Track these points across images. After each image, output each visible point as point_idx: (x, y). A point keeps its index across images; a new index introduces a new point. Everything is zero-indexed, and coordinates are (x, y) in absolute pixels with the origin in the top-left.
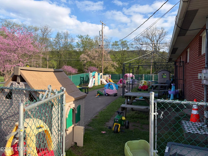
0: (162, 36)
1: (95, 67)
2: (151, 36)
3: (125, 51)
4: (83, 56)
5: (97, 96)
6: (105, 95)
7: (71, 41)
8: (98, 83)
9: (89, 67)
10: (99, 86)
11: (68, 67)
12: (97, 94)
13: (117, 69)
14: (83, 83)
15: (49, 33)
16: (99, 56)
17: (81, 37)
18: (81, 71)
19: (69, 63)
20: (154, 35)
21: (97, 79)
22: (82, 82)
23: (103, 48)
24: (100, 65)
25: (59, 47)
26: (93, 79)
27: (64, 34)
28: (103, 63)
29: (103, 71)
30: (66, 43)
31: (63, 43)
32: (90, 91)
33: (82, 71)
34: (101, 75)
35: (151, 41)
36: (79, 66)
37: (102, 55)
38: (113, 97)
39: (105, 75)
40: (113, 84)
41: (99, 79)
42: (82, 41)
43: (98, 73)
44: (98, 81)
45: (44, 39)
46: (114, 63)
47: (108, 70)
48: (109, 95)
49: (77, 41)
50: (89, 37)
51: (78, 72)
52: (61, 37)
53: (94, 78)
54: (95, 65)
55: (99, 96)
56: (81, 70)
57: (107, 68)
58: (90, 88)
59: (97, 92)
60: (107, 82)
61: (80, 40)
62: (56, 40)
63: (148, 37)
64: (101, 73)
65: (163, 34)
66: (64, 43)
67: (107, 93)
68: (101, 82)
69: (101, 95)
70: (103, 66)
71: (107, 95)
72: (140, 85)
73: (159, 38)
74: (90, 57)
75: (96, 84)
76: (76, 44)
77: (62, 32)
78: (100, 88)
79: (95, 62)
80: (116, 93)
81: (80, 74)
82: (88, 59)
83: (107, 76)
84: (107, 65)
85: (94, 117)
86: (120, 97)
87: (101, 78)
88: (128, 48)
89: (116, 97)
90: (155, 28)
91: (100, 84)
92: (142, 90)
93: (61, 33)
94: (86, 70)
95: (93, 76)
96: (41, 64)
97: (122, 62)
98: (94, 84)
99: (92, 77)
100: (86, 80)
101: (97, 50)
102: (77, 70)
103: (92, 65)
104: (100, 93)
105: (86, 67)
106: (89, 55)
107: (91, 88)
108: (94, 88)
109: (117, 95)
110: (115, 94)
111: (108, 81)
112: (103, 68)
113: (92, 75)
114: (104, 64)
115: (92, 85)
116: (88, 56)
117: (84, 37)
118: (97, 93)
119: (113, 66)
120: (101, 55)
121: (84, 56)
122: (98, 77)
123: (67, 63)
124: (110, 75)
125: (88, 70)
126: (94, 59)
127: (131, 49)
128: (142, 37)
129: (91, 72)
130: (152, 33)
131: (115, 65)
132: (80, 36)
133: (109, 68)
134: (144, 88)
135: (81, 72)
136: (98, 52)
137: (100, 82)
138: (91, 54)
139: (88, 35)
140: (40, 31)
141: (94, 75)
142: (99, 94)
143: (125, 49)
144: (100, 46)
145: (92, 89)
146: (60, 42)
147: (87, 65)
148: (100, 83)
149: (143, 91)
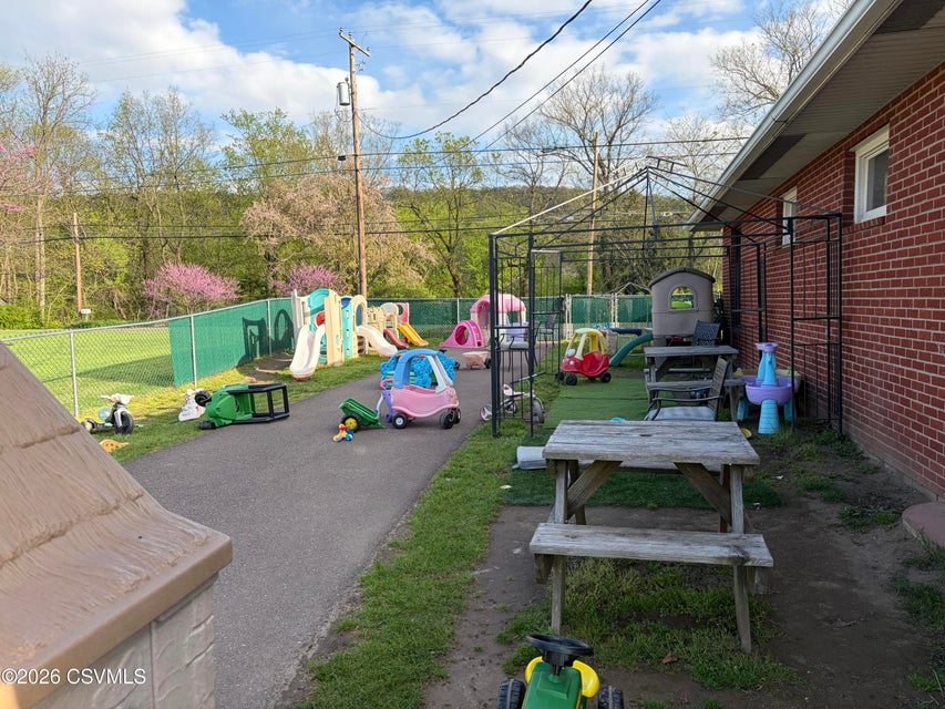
0: (630, 117)
1: (321, 266)
2: (583, 118)
3: (462, 189)
4: (259, 214)
5: (344, 434)
6: (392, 421)
7: (196, 143)
8: (344, 348)
9: (294, 266)
10: (349, 363)
11: (189, 271)
12: (343, 422)
13: (433, 275)
14: (264, 351)
15: (79, 100)
16: (341, 211)
17: (244, 121)
18: (253, 287)
19: (194, 250)
20: (594, 112)
21: (337, 329)
22: (254, 347)
23: (358, 167)
24: (349, 256)
25: (138, 170)
26: (315, 330)
27: (157, 103)
28: (363, 246)
29: (365, 285)
30: (171, 153)
31: (157, 155)
32: (303, 395)
33: (259, 286)
34: (360, 309)
35: (583, 137)
36: (242, 262)
37: (358, 204)
38: (435, 435)
39: (378, 303)
40: (434, 357)
41: (350, 327)
42: (252, 139)
43: (339, 298)
44: (345, 338)
45: (51, 132)
46: (418, 246)
47: (391, 279)
48: (410, 423)
49: (229, 142)
50: (285, 122)
51: (242, 294)
52: (142, 119)
53: (321, 321)
54: (323, 259)
55: (355, 431)
56: (256, 282)
57: (382, 271)
58: (300, 380)
59: (344, 408)
60: (392, 342)
61: (239, 134)
62: (117, 136)
63: (567, 120)
64: (354, 293)
65: (635, 105)
66: (162, 154)
67: (402, 414)
68: (360, 344)
69: (364, 425)
70: (363, 262)
71: (399, 422)
72: (570, 352)
73: (619, 127)
74: (294, 216)
75: (336, 357)
76: (222, 157)
77: (146, 98)
78: (355, 377)
79: (320, 243)
80: (454, 409)
81: (250, 300)
82: (288, 227)
83: (391, 308)
84: (384, 257)
85: (324, 632)
86: (479, 434)
87: (359, 322)
88: (477, 175)
89: (455, 432)
90: (597, 79)
91: (354, 354)
92: (580, 378)
93: (143, 99)
94: (281, 283)
95: (313, 313)
96: (44, 260)
97: (453, 241)
98: (323, 353)
99: (309, 319)
100: (276, 334)
101: (331, 179)
102: (235, 282)
103: (307, 258)
104: (362, 412)
105: (277, 268)
106: (288, 207)
107: (307, 379)
108: (324, 378)
109: (457, 421)
110: (450, 416)
111: (397, 337)
112: (364, 270)
113: (308, 310)
114: (371, 253)
115: (314, 364)
116: (285, 211)
117: (263, 122)
118: (343, 414)
119: (412, 259)
120: (350, 209)
121: (267, 215)
122: (344, 320)
123: (185, 251)
124: (406, 306)
125: (287, 281)
126: (316, 227)
127: (492, 180)
128: (542, 118)
129: (305, 291)
130: (585, 100)
131: (423, 253)
132: (238, 114)
133: (391, 268)
134: (590, 369)
135: (257, 292)
136: (335, 190)
137: (356, 341)
138: (300, 204)
139: (278, 113)
140: (25, 85)
141: (322, 308)
142: (351, 423)
143: (465, 178)
144: (342, 158)
145: (315, 386)
146: (139, 146)
147: (286, 255)
148: (357, 349)
149: (586, 382)
